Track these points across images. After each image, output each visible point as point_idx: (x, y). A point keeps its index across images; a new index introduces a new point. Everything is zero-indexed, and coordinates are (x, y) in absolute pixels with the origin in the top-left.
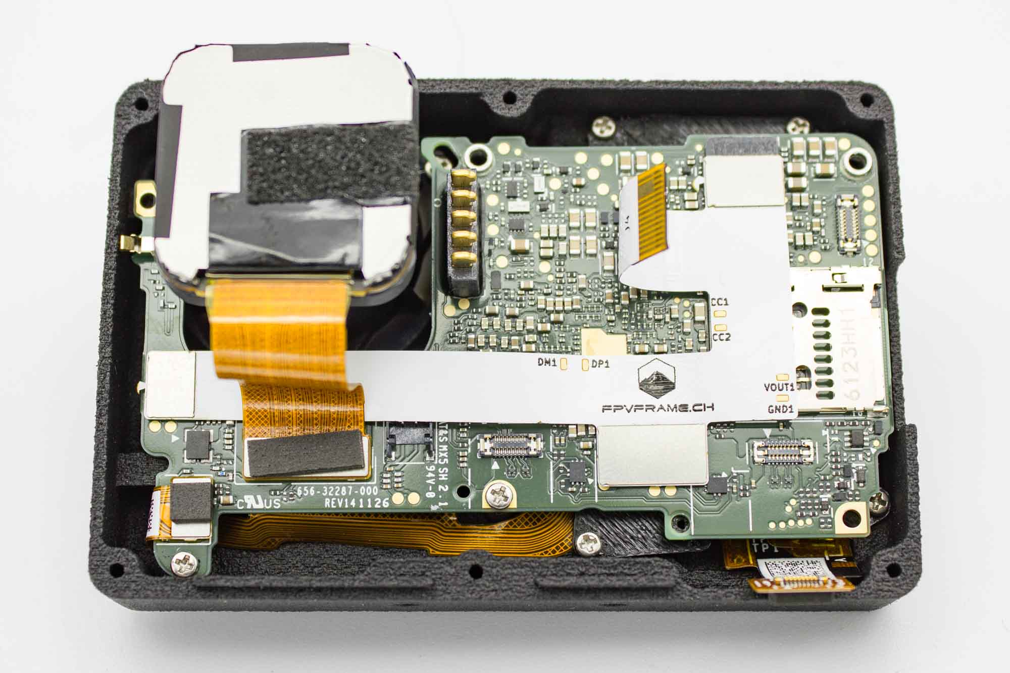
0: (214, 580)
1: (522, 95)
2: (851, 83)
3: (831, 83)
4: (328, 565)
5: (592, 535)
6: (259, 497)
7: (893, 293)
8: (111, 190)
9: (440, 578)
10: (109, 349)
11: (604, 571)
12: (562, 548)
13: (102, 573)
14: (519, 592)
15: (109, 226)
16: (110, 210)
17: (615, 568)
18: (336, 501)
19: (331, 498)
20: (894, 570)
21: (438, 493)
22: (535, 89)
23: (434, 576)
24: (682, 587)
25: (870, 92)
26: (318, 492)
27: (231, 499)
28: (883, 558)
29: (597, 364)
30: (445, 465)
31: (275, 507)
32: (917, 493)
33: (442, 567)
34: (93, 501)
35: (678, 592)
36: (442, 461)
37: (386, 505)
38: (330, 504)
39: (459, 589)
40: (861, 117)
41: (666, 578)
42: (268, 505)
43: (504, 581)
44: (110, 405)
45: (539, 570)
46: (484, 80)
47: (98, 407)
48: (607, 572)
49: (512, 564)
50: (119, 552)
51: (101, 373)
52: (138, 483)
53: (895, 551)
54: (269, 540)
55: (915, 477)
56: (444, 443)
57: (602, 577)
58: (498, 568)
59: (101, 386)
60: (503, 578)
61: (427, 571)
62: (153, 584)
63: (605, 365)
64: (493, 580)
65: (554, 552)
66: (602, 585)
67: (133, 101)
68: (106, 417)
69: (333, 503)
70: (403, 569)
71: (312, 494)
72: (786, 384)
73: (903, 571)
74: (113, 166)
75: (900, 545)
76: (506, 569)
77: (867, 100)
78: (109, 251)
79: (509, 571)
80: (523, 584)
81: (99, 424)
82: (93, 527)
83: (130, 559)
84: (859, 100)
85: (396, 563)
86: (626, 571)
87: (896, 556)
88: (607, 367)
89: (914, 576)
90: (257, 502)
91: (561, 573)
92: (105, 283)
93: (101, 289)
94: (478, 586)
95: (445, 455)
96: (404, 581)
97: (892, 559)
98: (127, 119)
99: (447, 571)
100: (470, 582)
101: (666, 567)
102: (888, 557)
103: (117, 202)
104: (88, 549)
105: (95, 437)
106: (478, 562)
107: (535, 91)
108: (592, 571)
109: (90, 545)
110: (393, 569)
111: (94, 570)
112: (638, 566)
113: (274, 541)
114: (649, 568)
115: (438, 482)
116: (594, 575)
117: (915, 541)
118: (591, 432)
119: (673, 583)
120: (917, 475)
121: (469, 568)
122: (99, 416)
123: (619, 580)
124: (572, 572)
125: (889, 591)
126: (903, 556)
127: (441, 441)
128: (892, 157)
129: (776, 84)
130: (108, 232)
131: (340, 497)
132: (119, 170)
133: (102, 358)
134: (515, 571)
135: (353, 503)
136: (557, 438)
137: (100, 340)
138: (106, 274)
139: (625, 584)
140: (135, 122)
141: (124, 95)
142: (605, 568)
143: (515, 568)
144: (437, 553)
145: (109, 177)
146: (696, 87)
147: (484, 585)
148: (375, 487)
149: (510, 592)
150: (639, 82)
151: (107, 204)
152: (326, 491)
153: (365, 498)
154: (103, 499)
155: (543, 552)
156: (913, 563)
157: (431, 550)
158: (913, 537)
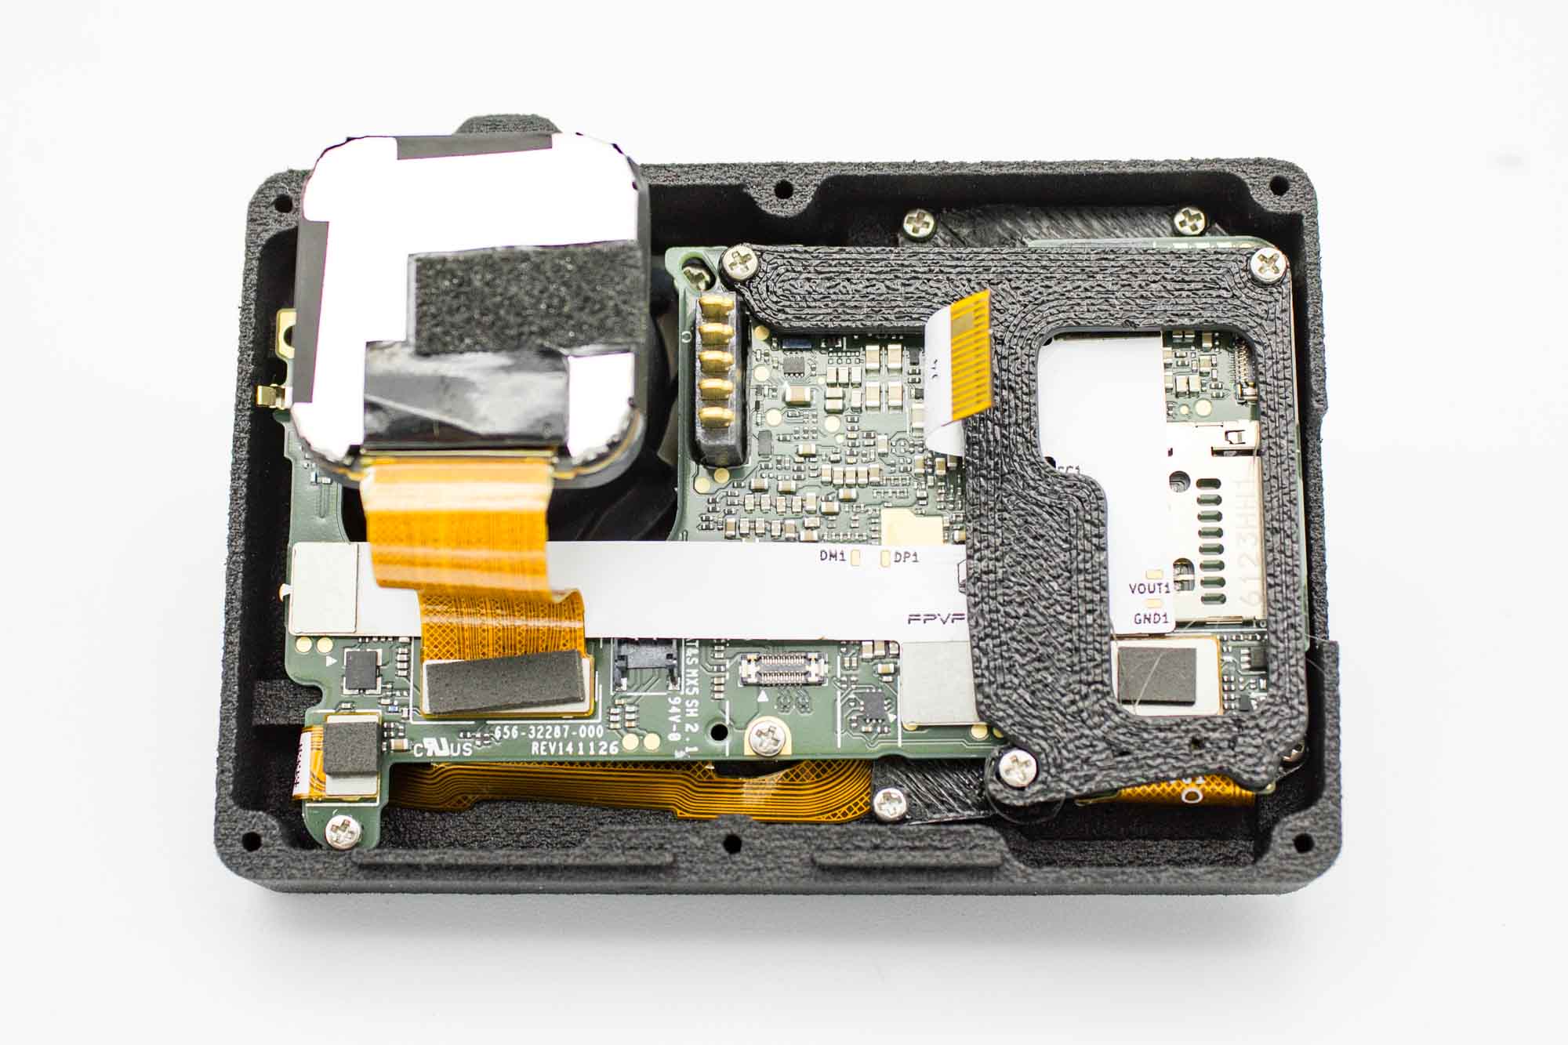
0: (380, 855)
1: (800, 185)
2: (1258, 162)
3: (1229, 162)
5: (895, 792)
6: (444, 741)
7: (1316, 454)
8: (243, 324)
9: (685, 853)
10: (241, 542)
11: (906, 843)
12: (855, 809)
13: (231, 845)
14: (791, 872)
15: (240, 373)
16: (242, 350)
17: (921, 839)
18: (547, 746)
19: (540, 741)
20: (1303, 843)
21: (684, 734)
22: (819, 176)
23: (675, 850)
24: (1012, 866)
25: (1283, 174)
26: (523, 734)
27: (405, 744)
28: (1289, 826)
29: (901, 557)
30: (695, 697)
31: (465, 754)
32: (1338, 737)
33: (687, 838)
34: (220, 748)
35: (1007, 873)
36: (691, 691)
37: (614, 750)
38: (539, 749)
39: (709, 868)
40: (1271, 210)
41: (990, 854)
42: (455, 751)
43: (770, 856)
44: (243, 617)
45: (819, 842)
46: (750, 164)
47: (227, 620)
48: (910, 844)
49: (781, 834)
50: (253, 817)
51: (231, 574)
52: (282, 721)
53: (1306, 817)
54: (459, 797)
55: (1336, 714)
56: (693, 666)
57: (902, 852)
58: (762, 840)
59: (230, 593)
60: (768, 853)
61: (666, 843)
62: (300, 860)
63: (913, 558)
64: (755, 856)
65: (844, 814)
66: (901, 862)
67: (272, 199)
68: (238, 633)
69: (543, 748)
70: (634, 840)
71: (515, 736)
72: (1160, 584)
73: (1317, 844)
74: (246, 290)
75: (1313, 808)
76: (774, 840)
77: (1279, 186)
78: (240, 407)
79: (778, 843)
80: (796, 860)
81: (228, 643)
82: (220, 783)
83: (269, 826)
84: (1267, 186)
85: (625, 832)
86: (936, 843)
87: (1306, 823)
88: (916, 561)
89: (1331, 851)
90: (441, 747)
91: (848, 846)
92: (235, 451)
93: (230, 459)
94: (734, 863)
95: (695, 682)
96: (633, 856)
97: (1302, 828)
98: (265, 224)
99: (692, 843)
100: (724, 858)
101: (991, 838)
102: (1296, 825)
103: (251, 339)
104: (213, 813)
105: (223, 661)
106: (735, 831)
107: (819, 179)
108: (890, 843)
109: (216, 808)
110: (620, 841)
111: (220, 841)
112: (953, 836)
113: (465, 798)
114: (967, 839)
115: (685, 720)
116: (891, 848)
117: (1333, 804)
118: (893, 651)
119: (999, 861)
120: (1338, 712)
121: (723, 840)
122: (228, 632)
123: (924, 856)
124: (862, 844)
125: (1296, 872)
126: (1316, 824)
127: (690, 663)
128: (1312, 267)
129: (1153, 164)
130: (238, 380)
131: (553, 740)
132: (253, 295)
133: (233, 553)
134: (784, 843)
135: (570, 749)
136: (847, 659)
137: (230, 529)
138: (236, 439)
139: (933, 861)
140: (275, 229)
141: (260, 191)
142: (907, 840)
143: (785, 839)
144: (687, 815)
145: (241, 305)
146: (1040, 171)
147: (743, 862)
148: (600, 727)
149: (777, 872)
150: (962, 165)
151: (237, 343)
152: (533, 731)
153: (586, 741)
154: (234, 745)
155: (830, 814)
156: (1330, 833)
157: (679, 811)
158: (1330, 798)
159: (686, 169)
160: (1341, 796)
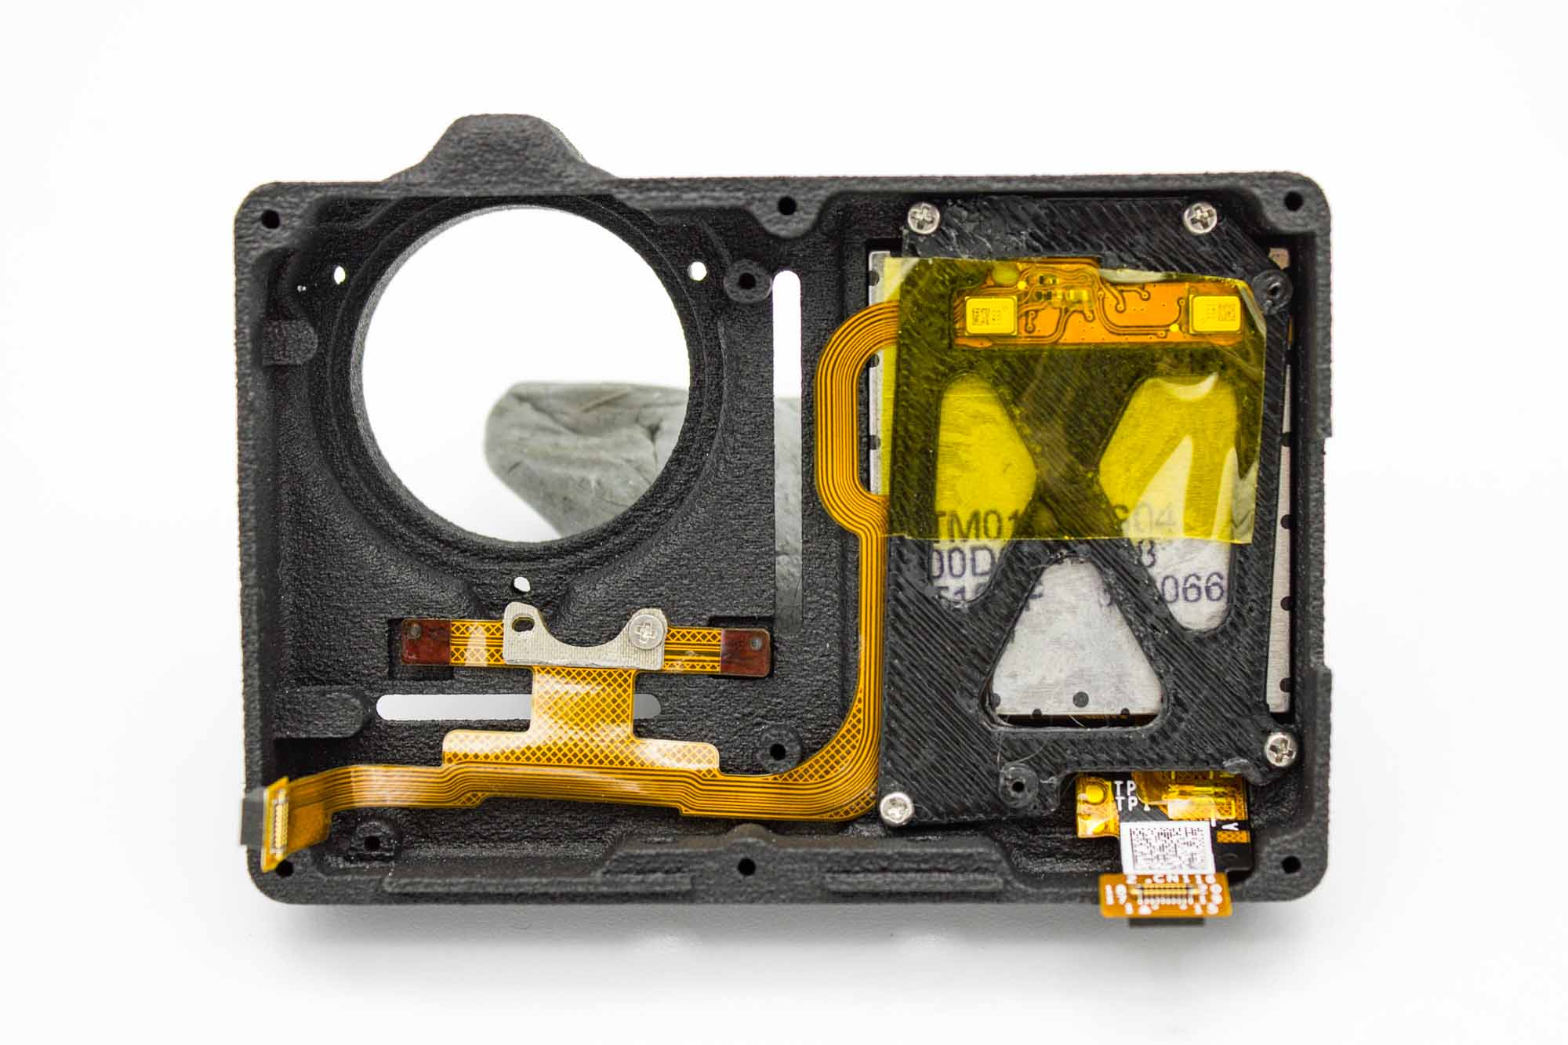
1: (804, 201)
2: (1274, 176)
3: (1244, 176)
4: (557, 823)
5: (901, 796)
8: (238, 348)
9: (701, 876)
10: (253, 574)
11: (912, 865)
12: (857, 808)
17: (926, 861)
20: (1291, 865)
22: (822, 192)
24: (1013, 887)
25: (1299, 188)
28: (1277, 849)
33: (702, 862)
35: (1007, 896)
39: (724, 889)
40: (1283, 228)
41: (993, 878)
43: (783, 879)
44: (260, 651)
45: (828, 865)
46: (751, 177)
47: (245, 653)
48: (916, 867)
49: (793, 858)
51: (245, 607)
52: (303, 735)
53: (1294, 840)
57: (908, 877)
58: (775, 863)
59: (246, 625)
62: (332, 886)
64: (768, 879)
65: (847, 813)
66: (908, 889)
67: (258, 215)
68: (257, 666)
73: (1303, 865)
74: (238, 312)
75: (1301, 831)
76: (786, 863)
77: (1293, 202)
78: (243, 436)
79: (790, 867)
80: (807, 883)
81: (247, 677)
83: (301, 854)
84: (1282, 202)
85: (644, 856)
86: (940, 866)
87: (1294, 847)
89: (1317, 873)
91: (857, 868)
92: (241, 481)
93: (236, 490)
94: (749, 886)
97: (1289, 850)
98: (253, 242)
99: (708, 867)
100: (739, 881)
101: (993, 862)
102: (1283, 847)
105: (243, 694)
106: (749, 856)
107: (823, 194)
108: (897, 866)
110: (639, 865)
111: (254, 870)
112: (957, 859)
114: (971, 862)
116: (898, 872)
117: (1321, 827)
119: (1001, 884)
121: (738, 863)
122: (246, 665)
123: (930, 882)
124: (871, 867)
125: (1282, 893)
126: (1304, 846)
132: (246, 318)
133: (245, 586)
134: (796, 866)
137: (241, 561)
138: (241, 469)
140: (264, 246)
141: (245, 206)
142: (914, 862)
143: (797, 863)
145: (234, 328)
147: (757, 884)
151: (234, 369)
155: (832, 813)
156: (1317, 855)
158: (1318, 822)
159: (685, 183)
160: (1328, 821)
